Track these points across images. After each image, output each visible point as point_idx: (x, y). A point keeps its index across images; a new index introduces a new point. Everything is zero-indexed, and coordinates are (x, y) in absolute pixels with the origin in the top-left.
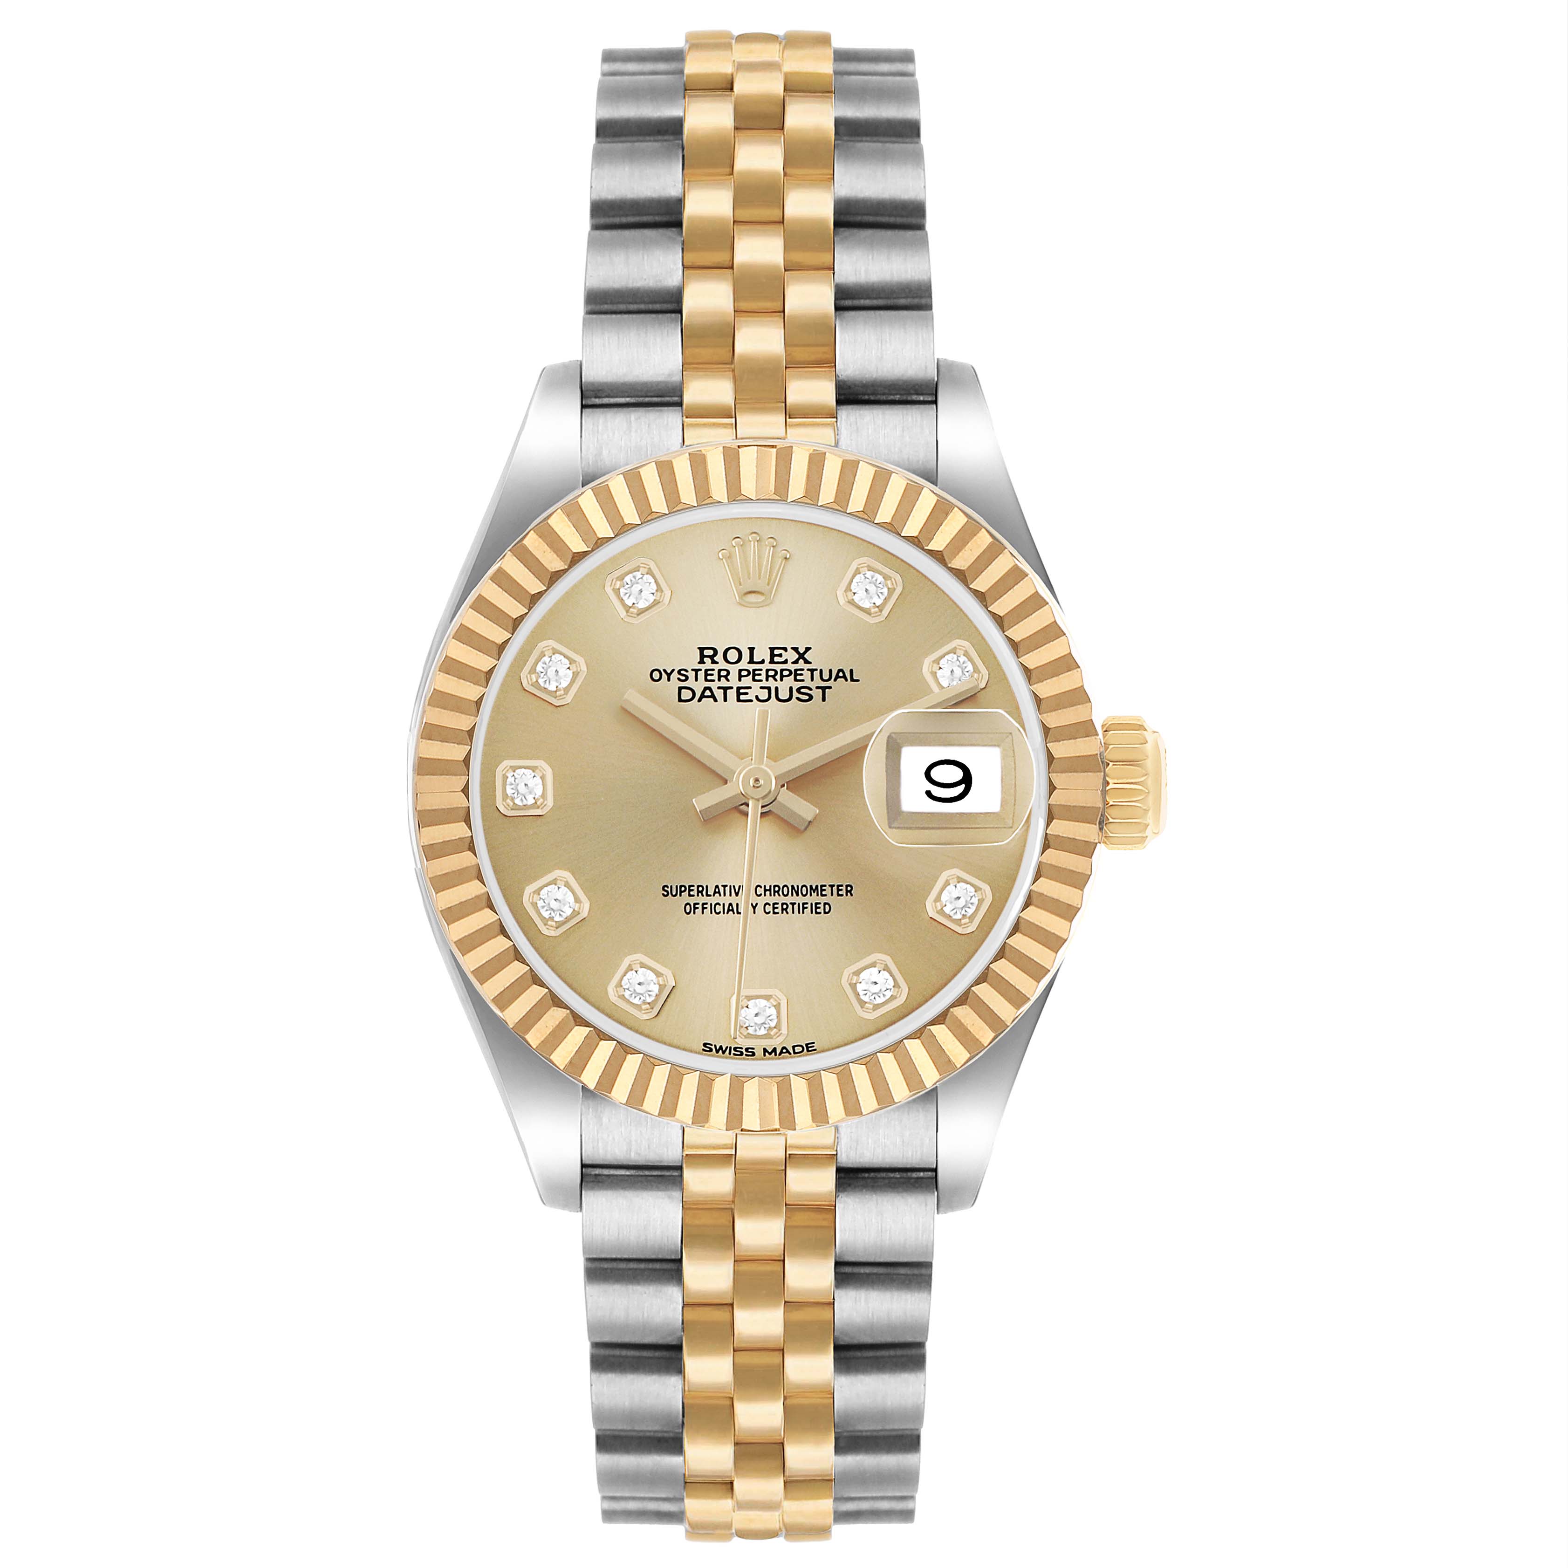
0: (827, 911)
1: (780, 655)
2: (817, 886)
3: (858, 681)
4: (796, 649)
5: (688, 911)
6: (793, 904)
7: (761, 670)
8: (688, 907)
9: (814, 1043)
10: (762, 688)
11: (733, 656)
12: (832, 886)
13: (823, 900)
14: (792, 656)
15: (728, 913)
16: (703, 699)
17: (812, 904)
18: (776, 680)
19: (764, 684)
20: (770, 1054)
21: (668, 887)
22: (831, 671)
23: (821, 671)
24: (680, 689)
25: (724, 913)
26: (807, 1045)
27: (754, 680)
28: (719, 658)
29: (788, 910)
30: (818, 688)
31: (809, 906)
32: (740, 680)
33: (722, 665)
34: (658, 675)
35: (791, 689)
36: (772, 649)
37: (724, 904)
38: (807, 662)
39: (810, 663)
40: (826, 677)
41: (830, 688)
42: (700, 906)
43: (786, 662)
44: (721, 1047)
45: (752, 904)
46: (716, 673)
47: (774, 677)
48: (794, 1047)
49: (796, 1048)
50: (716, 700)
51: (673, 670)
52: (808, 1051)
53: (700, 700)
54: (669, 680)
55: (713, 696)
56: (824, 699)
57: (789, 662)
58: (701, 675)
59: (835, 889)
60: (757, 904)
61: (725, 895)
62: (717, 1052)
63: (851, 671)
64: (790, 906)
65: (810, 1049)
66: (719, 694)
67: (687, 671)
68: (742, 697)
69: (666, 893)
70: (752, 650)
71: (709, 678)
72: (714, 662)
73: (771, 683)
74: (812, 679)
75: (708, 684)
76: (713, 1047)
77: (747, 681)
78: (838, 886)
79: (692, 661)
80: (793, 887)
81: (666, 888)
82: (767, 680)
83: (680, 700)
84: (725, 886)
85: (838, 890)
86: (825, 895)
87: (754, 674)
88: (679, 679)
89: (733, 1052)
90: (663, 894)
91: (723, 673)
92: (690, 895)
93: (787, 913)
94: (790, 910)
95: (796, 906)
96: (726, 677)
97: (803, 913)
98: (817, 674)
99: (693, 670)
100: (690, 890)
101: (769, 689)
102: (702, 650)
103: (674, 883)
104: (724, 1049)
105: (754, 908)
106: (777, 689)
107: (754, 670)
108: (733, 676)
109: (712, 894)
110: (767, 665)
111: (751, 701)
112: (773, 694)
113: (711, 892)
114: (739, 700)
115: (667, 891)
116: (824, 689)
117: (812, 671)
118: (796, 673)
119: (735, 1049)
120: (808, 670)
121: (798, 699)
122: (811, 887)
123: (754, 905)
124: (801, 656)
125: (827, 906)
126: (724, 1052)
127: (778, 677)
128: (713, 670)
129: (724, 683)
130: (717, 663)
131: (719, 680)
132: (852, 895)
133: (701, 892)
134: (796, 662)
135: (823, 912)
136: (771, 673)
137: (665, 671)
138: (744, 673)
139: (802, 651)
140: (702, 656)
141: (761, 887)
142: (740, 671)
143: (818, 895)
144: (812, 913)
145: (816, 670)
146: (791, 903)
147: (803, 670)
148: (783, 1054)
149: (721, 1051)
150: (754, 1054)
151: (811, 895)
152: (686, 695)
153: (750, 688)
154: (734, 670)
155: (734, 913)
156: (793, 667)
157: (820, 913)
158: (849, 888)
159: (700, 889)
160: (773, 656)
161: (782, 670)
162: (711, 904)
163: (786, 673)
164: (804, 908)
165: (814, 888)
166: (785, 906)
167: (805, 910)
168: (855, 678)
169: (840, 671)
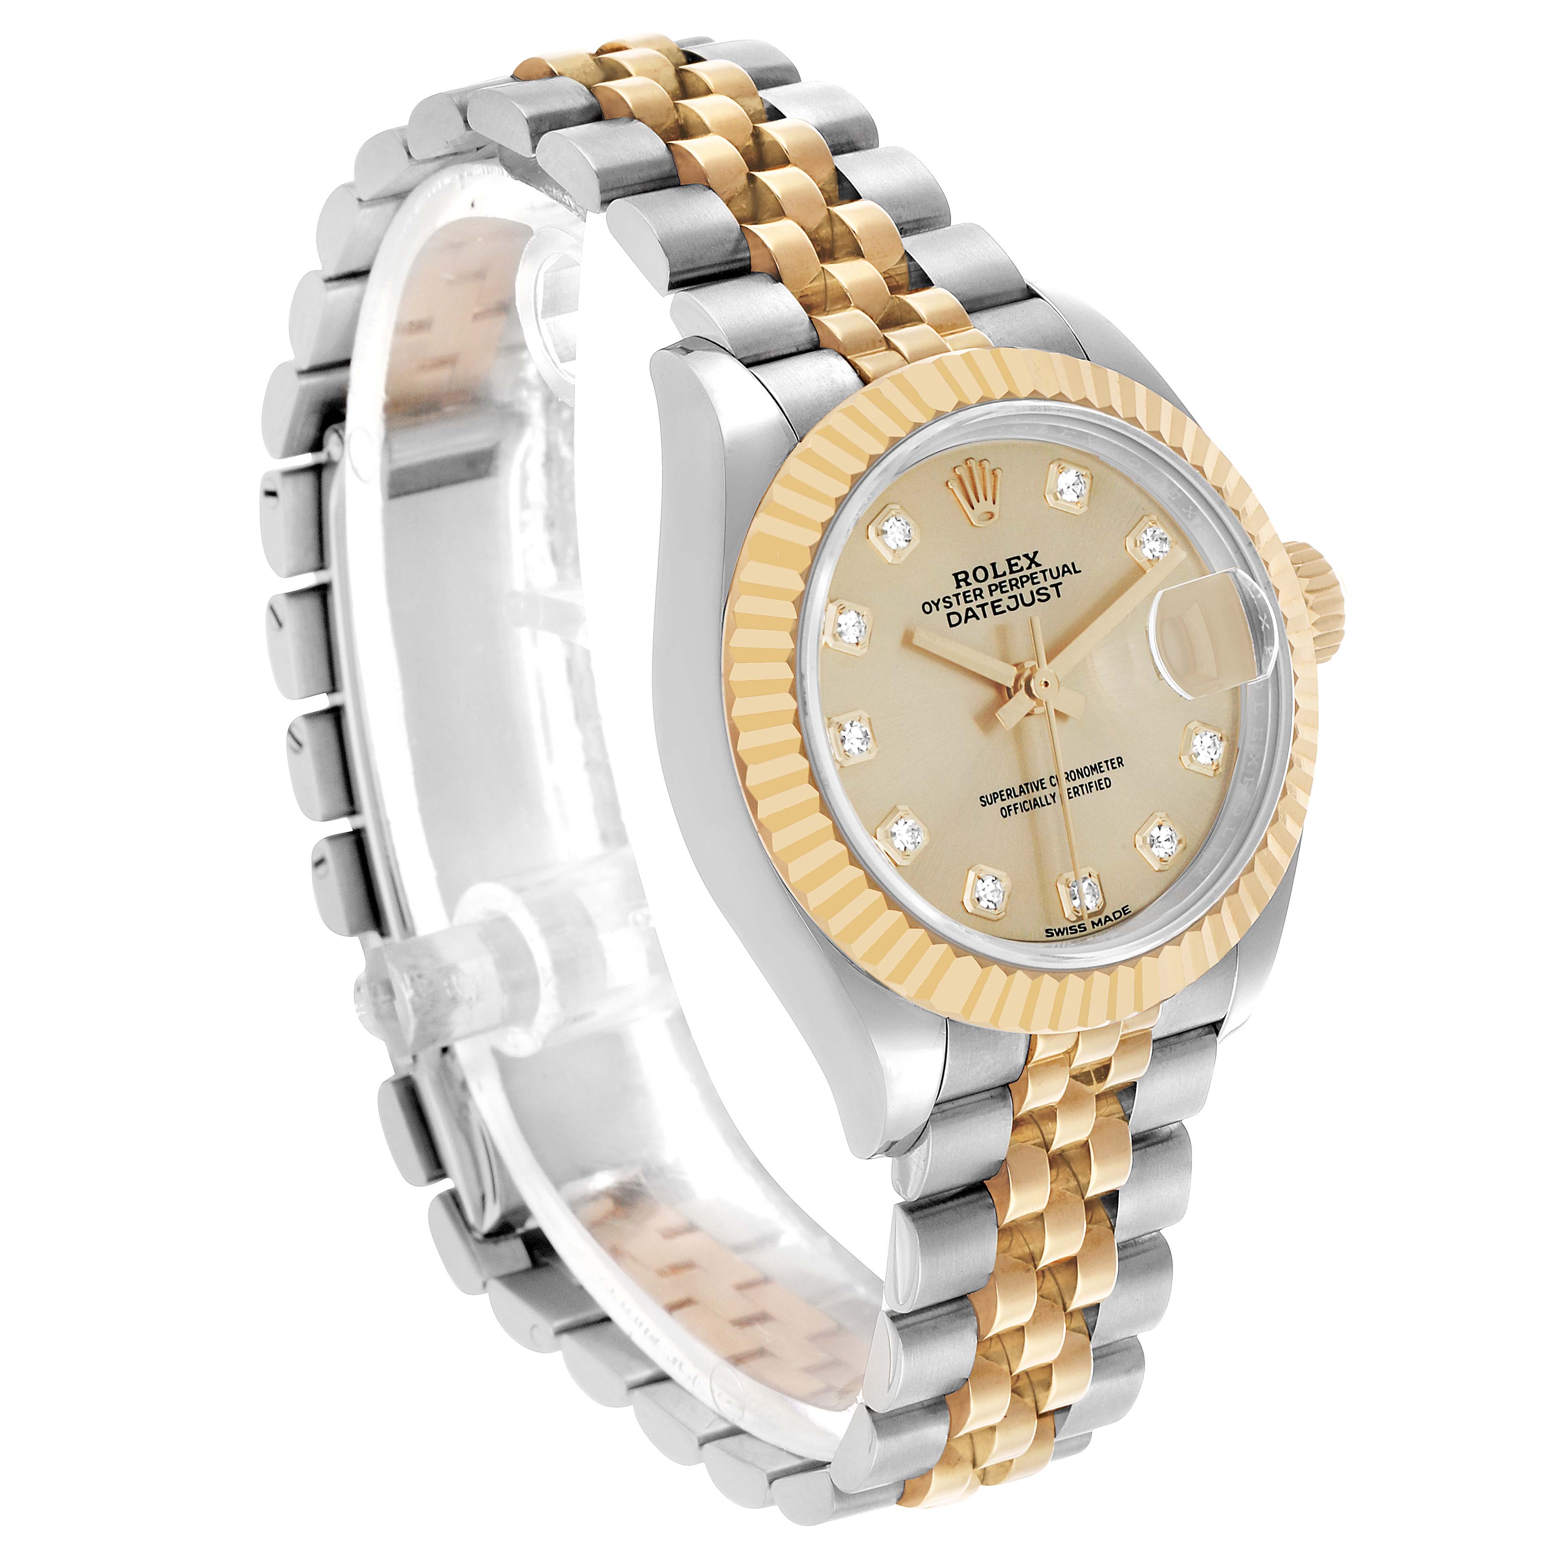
0: (1108, 785)
1: (1016, 564)
2: (1095, 765)
3: (1080, 571)
4: (1026, 556)
5: (1004, 815)
6: (1081, 786)
7: (1005, 581)
8: (1003, 810)
9: (1127, 906)
10: (1010, 597)
11: (980, 574)
12: (1106, 762)
13: (1102, 776)
14: (1025, 563)
15: (1035, 808)
16: (969, 620)
17: (1095, 782)
18: (1018, 588)
19: (1011, 593)
20: (1097, 925)
21: (984, 797)
22: (1057, 568)
23: (1050, 570)
24: (949, 615)
25: (1032, 809)
26: (1123, 909)
27: (1002, 592)
28: (971, 579)
29: (1079, 792)
30: (1052, 586)
31: (1093, 784)
32: (992, 595)
33: (976, 585)
34: (929, 607)
35: (1032, 592)
36: (1009, 561)
37: (1030, 801)
38: (1038, 565)
39: (1040, 565)
40: (1055, 575)
41: (1060, 583)
42: (1012, 808)
43: (1022, 569)
44: (1059, 930)
45: (1051, 795)
46: (971, 593)
47: (1016, 585)
48: (1114, 914)
49: (1116, 914)
50: (978, 618)
51: (939, 600)
52: (1125, 914)
53: (966, 622)
54: (938, 609)
55: (975, 615)
56: (1059, 596)
57: (1025, 569)
58: (961, 597)
59: (1109, 763)
60: (1054, 794)
61: (1028, 792)
62: (1058, 935)
63: (1073, 564)
64: (1080, 788)
65: (1126, 912)
66: (979, 611)
67: (949, 598)
68: (997, 610)
69: (984, 804)
70: (993, 565)
71: (968, 599)
72: (968, 584)
73: (1016, 592)
74: (1046, 580)
75: (969, 605)
76: (1054, 932)
77: (997, 595)
78: (1111, 760)
79: (950, 588)
80: (1077, 770)
81: (983, 799)
82: (1012, 589)
83: (951, 626)
84: (1026, 784)
85: (1112, 764)
86: (1104, 771)
87: (1000, 586)
88: (945, 607)
89: (1069, 931)
90: (982, 805)
91: (978, 592)
92: (1002, 800)
93: (1079, 795)
94: (1080, 792)
95: (1084, 787)
96: (980, 595)
97: (1091, 791)
98: (1047, 573)
99: (954, 595)
100: (1002, 795)
101: (1015, 597)
102: (956, 575)
103: (988, 792)
104: (1062, 930)
105: (1053, 797)
106: (1021, 595)
107: (1000, 583)
108: (986, 593)
109: (1019, 794)
110: (1009, 576)
111: (1004, 611)
112: (1019, 600)
113: (1017, 793)
114: (995, 614)
115: (984, 801)
116: (1056, 586)
117: (1043, 572)
118: (1031, 578)
119: (1070, 928)
120: (1040, 572)
121: (1039, 600)
122: (1091, 766)
123: (1053, 795)
124: (1032, 561)
125: (1107, 781)
126: (1063, 934)
127: (1019, 585)
128: (969, 591)
129: (980, 601)
130: (970, 584)
131: (976, 599)
132: (1123, 765)
133: (1010, 794)
134: (1029, 567)
135: (1105, 787)
136: (1014, 582)
137: (933, 602)
138: (993, 588)
139: (1031, 556)
140: (958, 581)
141: (1054, 778)
142: (990, 586)
143: (1098, 773)
144: (1097, 790)
145: (1046, 570)
146: (1080, 786)
147: (1036, 573)
148: (1107, 923)
149: (1060, 934)
150: (1085, 929)
151: (1093, 774)
152: (954, 619)
153: (1000, 600)
154: (984, 586)
155: (1039, 807)
156: (1028, 573)
157: (1103, 788)
158: (1120, 760)
159: (1009, 792)
160: (1011, 566)
161: (1021, 578)
162: (1020, 804)
163: (1024, 579)
164: (1091, 787)
165: (1093, 767)
166: (1076, 790)
167: (1092, 789)
168: (1077, 570)
169: (1065, 566)
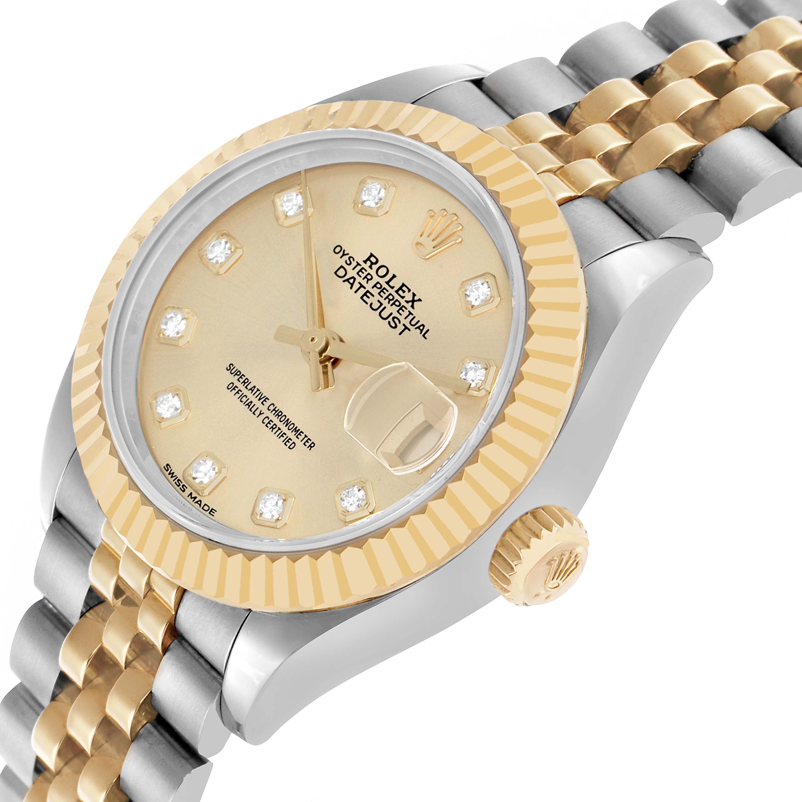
0: (291, 447)
1: (404, 292)
2: (299, 430)
3: (426, 338)
4: (414, 295)
5: (229, 387)
6: (279, 429)
7: (387, 291)
8: (232, 385)
9: (216, 511)
10: (379, 301)
11: (382, 271)
12: (306, 436)
13: (294, 439)
14: (409, 297)
15: (246, 405)
16: (347, 282)
17: (287, 437)
18: (389, 303)
19: (382, 300)
20: (191, 498)
21: (233, 366)
22: (419, 321)
23: (414, 317)
24: (342, 267)
25: (244, 404)
26: (212, 509)
27: (379, 294)
28: (375, 267)
29: (274, 430)
30: (404, 325)
31: (285, 437)
32: (373, 288)
33: (373, 272)
34: (339, 250)
35: (391, 314)
36: (403, 285)
37: (248, 399)
38: (412, 306)
39: (413, 308)
40: (413, 323)
41: (409, 330)
42: (237, 390)
43: (403, 297)
44: (173, 473)
45: (261, 411)
46: (366, 273)
47: (390, 300)
48: (205, 505)
49: (206, 506)
50: (351, 288)
51: (348, 254)
52: (210, 513)
53: (344, 281)
54: (341, 257)
55: (352, 285)
56: (400, 334)
57: (405, 299)
58: (359, 268)
59: (306, 439)
60: (263, 413)
61: (254, 394)
62: (170, 474)
63: (428, 330)
64: (277, 429)
65: (211, 513)
66: (356, 286)
67: (354, 260)
68: (365, 298)
69: (228, 368)
70: (394, 276)
71: (360, 273)
72: (370, 267)
73: (385, 303)
74: (406, 318)
75: (356, 276)
76: (170, 470)
77: (375, 291)
78: (309, 439)
79: (360, 257)
80: (288, 420)
81: (231, 366)
82: (385, 299)
83: (336, 273)
84: (258, 390)
85: (307, 441)
86: (298, 438)
87: (383, 290)
88: (346, 261)
89: (176, 481)
90: (227, 368)
91: (369, 277)
92: (238, 380)
93: (272, 431)
94: (275, 430)
95: (280, 431)
96: (368, 280)
97: (279, 438)
98: (411, 317)
99: (357, 262)
100: (241, 377)
101: (381, 304)
102: (372, 255)
103: (238, 367)
104: (174, 475)
105: (260, 414)
106: (385, 308)
107: (384, 288)
108: (372, 283)
109: (249, 389)
110: (392, 291)
111: (367, 303)
112: (380, 309)
113: (249, 387)
114: (362, 298)
115: (230, 368)
116: (406, 328)
117: (410, 313)
118: (401, 308)
119: (179, 480)
120: (409, 311)
121: (389, 322)
122: (296, 427)
123: (262, 412)
124: (413, 301)
125: (293, 445)
126: (172, 477)
127: (391, 302)
128: (366, 271)
129: (364, 282)
130: (371, 268)
131: (364, 279)
132: (310, 449)
133: (245, 383)
134: (407, 302)
135: (288, 446)
136: (391, 297)
137: (344, 251)
138: (378, 286)
139: (416, 298)
140: (368, 259)
141: (274, 406)
142: (378, 283)
143: (295, 435)
144: (283, 441)
145: (413, 315)
146: (279, 428)
147: (406, 309)
148: (197, 504)
149: (171, 475)
150: (184, 491)
151: (292, 432)
152: (341, 272)
153: (373, 296)
154: (376, 279)
155: (248, 408)
156: (403, 303)
157: (286, 445)
158: (312, 445)
159: (246, 381)
160: (400, 288)
161: (397, 300)
162: (243, 394)
163: (397, 303)
164: (282, 436)
165: (297, 429)
166: (274, 427)
167: (282, 437)
168: (426, 336)
169: (423, 325)
